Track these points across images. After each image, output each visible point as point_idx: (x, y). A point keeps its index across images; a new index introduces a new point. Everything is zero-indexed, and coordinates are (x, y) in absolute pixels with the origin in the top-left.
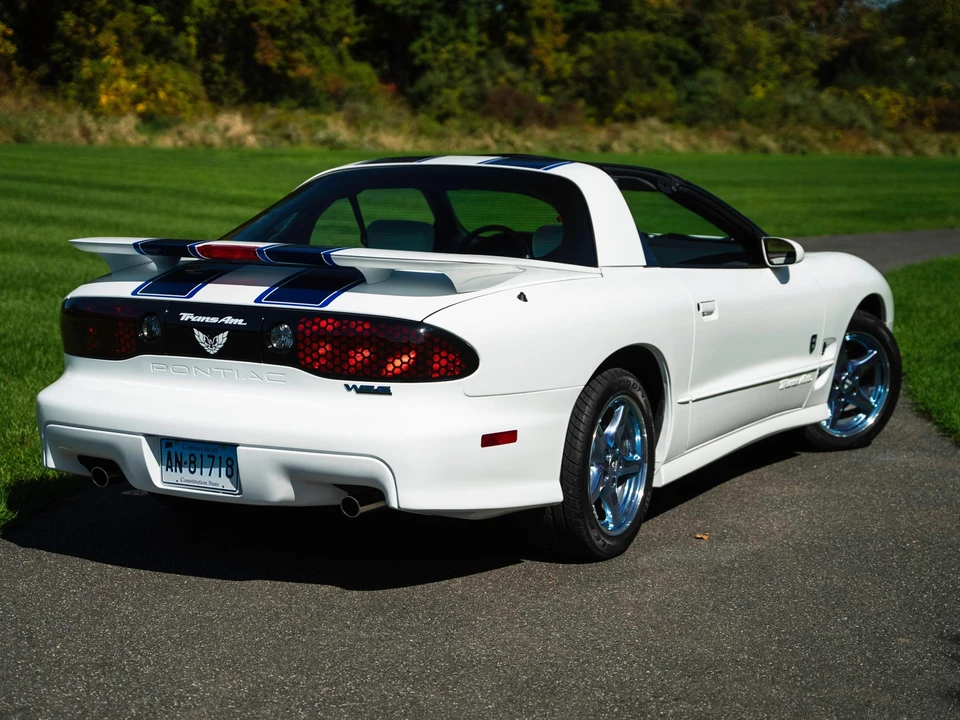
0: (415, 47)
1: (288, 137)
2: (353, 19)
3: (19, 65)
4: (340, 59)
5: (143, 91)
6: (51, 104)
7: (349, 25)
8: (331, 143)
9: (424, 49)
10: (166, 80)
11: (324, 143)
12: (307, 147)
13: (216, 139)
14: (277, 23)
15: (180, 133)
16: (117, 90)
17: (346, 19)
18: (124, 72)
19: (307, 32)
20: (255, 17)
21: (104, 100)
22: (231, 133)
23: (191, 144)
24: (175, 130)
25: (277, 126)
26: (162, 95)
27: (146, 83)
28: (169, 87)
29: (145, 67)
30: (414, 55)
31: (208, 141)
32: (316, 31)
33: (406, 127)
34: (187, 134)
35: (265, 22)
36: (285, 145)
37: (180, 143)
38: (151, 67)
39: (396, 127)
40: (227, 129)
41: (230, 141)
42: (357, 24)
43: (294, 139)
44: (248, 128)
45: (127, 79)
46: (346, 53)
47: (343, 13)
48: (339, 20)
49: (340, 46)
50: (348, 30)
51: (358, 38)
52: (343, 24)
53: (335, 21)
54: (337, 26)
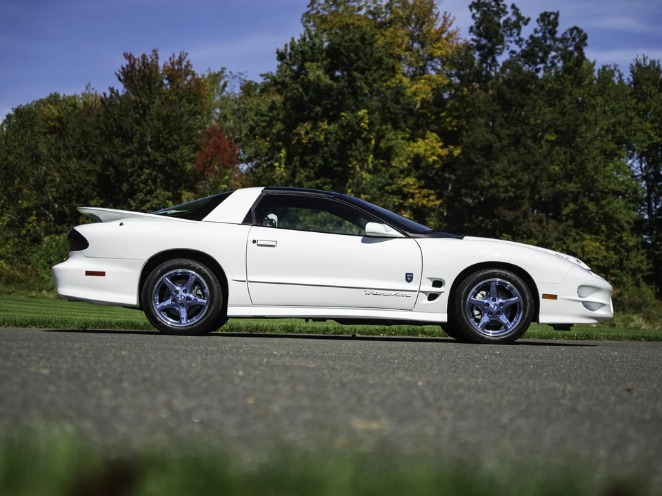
2: (645, 262)
4: (637, 284)
7: (643, 265)
14: (600, 264)
17: (641, 262)
19: (618, 269)
32: (621, 268)
35: (596, 263)
42: (648, 264)
46: (641, 280)
47: (640, 258)
48: (637, 262)
49: (638, 277)
50: (643, 268)
51: (649, 273)
52: (640, 264)
53: (635, 263)
54: (637, 266)
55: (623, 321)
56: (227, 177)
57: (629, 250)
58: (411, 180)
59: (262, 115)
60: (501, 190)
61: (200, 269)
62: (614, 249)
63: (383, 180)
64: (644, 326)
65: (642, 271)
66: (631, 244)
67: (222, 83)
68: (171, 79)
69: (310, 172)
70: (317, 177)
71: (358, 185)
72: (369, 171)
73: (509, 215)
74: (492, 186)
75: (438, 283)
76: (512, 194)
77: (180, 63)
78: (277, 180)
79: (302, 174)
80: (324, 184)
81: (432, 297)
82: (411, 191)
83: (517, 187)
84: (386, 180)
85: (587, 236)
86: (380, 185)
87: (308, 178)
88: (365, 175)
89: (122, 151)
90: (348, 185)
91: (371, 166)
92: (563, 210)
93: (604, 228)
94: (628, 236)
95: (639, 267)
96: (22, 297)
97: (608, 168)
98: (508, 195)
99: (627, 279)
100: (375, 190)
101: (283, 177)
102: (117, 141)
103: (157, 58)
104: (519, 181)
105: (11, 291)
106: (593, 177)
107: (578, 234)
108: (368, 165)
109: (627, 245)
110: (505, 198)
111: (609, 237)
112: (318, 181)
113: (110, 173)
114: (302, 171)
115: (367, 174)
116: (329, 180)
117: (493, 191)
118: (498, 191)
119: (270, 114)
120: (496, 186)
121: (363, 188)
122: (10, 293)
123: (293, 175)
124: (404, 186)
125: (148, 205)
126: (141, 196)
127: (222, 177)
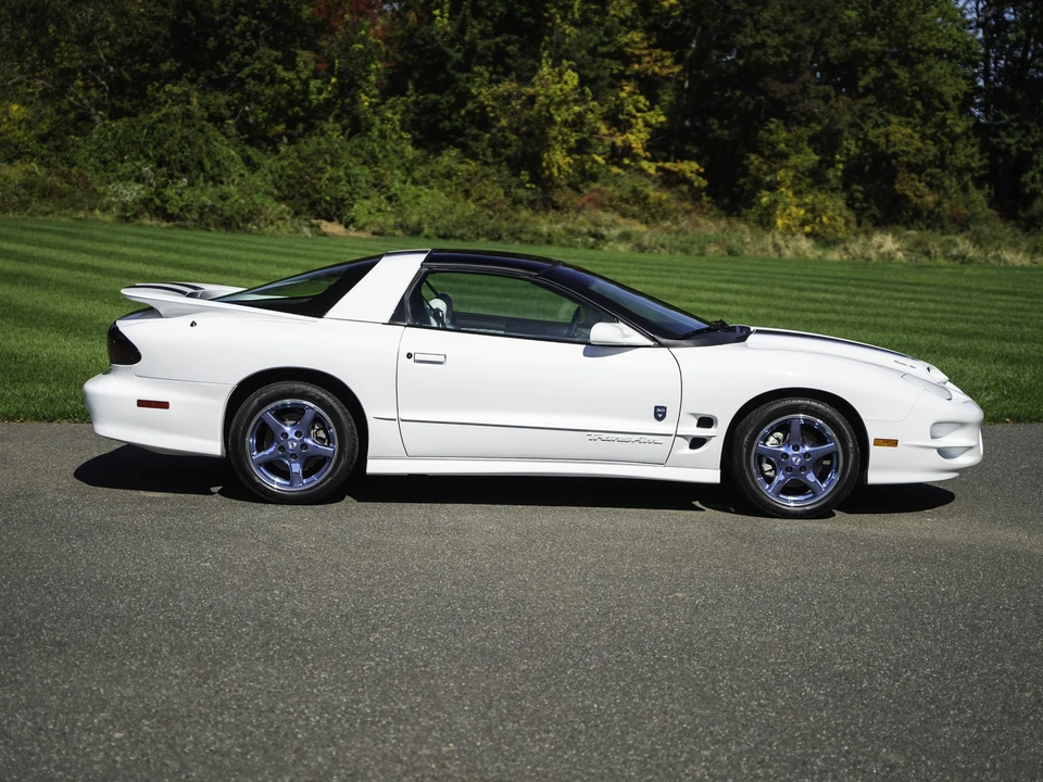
0: (1026, 178)
1: (928, 253)
2: (977, 156)
3: (707, 195)
4: (965, 189)
5: (809, 216)
6: (742, 226)
7: (974, 161)
8: (963, 259)
9: (1033, 180)
10: (827, 207)
11: (955, 258)
12: (941, 261)
13: (873, 254)
14: (912, 160)
15: (846, 249)
16: (790, 215)
17: (972, 156)
18: (795, 200)
19: (937, 167)
20: (895, 155)
21: (780, 222)
22: (882, 250)
23: (854, 258)
24: (842, 246)
25: (918, 244)
26: (825, 219)
27: (813, 210)
28: (830, 213)
29: (811, 197)
30: (1025, 185)
31: (867, 255)
32: (943, 166)
33: (1024, 245)
34: (851, 251)
35: (905, 159)
36: (925, 260)
37: (845, 257)
38: (816, 196)
39: (1015, 246)
40: (880, 246)
41: (883, 255)
43: (932, 256)
44: (897, 246)
45: (797, 206)
46: (970, 184)
47: (970, 151)
48: (966, 156)
49: (966, 178)
50: (973, 165)
51: (982, 172)
52: (970, 160)
53: (963, 158)
54: (965, 162)
55: (942, 245)
56: (363, 32)
57: (954, 138)
58: (636, 36)
60: (770, 52)
61: (323, 399)
62: (933, 138)
63: (596, 38)
64: (972, 252)
65: (972, 170)
66: (958, 130)
69: (486, 26)
70: (498, 34)
71: (558, 45)
72: (574, 24)
73: (780, 89)
74: (757, 46)
75: (706, 422)
76: (786, 59)
78: (438, 38)
79: (475, 28)
80: (508, 43)
81: (697, 443)
82: (637, 52)
83: (794, 47)
84: (600, 38)
85: (894, 119)
86: (591, 45)
87: (484, 35)
88: (569, 29)
90: (543, 44)
91: (577, 16)
92: (861, 79)
93: (919, 105)
94: (954, 118)
95: (968, 164)
96: (64, 220)
97: (929, 15)
98: (779, 59)
99: (951, 183)
100: (584, 52)
101: (446, 33)
104: (799, 37)
105: (48, 209)
106: (906, 28)
107: (881, 115)
108: (573, 14)
109: (952, 131)
110: (775, 63)
111: (925, 119)
112: (498, 39)
113: (189, 22)
114: (474, 23)
115: (572, 28)
116: (515, 37)
117: (758, 53)
118: (765, 54)
120: (763, 45)
121: (567, 51)
122: (47, 214)
123: (462, 30)
124: (627, 45)
125: (247, 70)
126: (236, 56)
127: (356, 33)
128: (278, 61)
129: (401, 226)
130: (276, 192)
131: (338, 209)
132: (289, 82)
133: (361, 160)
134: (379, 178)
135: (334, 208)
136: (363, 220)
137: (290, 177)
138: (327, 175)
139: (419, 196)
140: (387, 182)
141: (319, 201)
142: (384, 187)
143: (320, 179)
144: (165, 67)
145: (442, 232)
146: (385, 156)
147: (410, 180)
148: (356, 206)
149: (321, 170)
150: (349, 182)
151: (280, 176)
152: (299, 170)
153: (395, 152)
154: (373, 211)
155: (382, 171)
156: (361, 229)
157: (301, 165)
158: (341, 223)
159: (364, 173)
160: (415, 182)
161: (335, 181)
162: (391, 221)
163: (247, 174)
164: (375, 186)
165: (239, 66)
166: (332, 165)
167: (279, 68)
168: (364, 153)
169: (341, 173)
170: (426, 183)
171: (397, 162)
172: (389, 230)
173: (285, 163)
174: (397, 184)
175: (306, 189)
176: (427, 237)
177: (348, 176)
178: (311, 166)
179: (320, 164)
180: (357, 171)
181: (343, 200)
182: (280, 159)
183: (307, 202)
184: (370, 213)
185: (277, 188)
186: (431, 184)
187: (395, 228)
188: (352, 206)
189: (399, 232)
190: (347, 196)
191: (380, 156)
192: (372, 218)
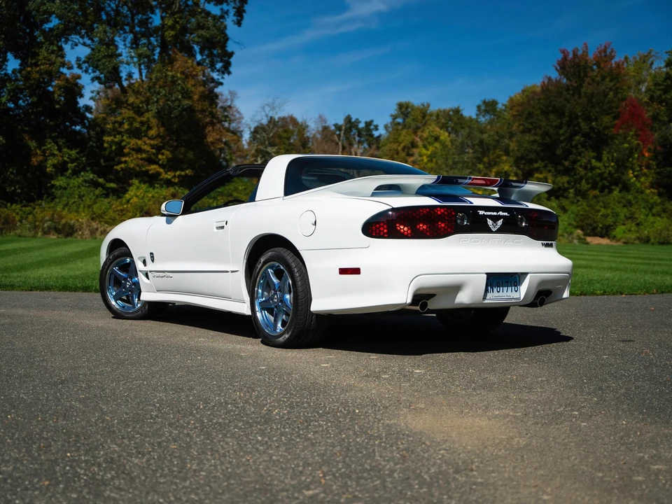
56: (629, 138)
59: (660, 85)
67: (650, 62)
68: (598, 64)
77: (605, 51)
89: (554, 124)
102: (552, 117)
103: (587, 49)
119: (666, 84)
125: (579, 164)
126: (572, 157)
127: (625, 138)
128: (594, 158)
129: (638, 238)
130: (575, 223)
131: (607, 231)
132: (599, 168)
133: (622, 205)
134: (632, 214)
135: (604, 232)
136: (619, 236)
137: (582, 215)
138: (600, 214)
139: (655, 222)
140: (637, 216)
141: (597, 228)
142: (635, 218)
143: (597, 216)
144: (536, 165)
145: (662, 241)
146: (636, 202)
147: (650, 214)
148: (617, 229)
149: (599, 211)
150: (613, 216)
151: (577, 215)
152: (585, 211)
153: (643, 199)
154: (626, 231)
155: (634, 210)
156: (618, 241)
157: (587, 209)
158: (609, 238)
159: (623, 212)
160: (653, 215)
161: (606, 216)
162: (633, 237)
163: (561, 215)
164: (630, 218)
165: (574, 162)
166: (605, 208)
167: (593, 161)
168: (624, 201)
169: (609, 212)
170: (659, 215)
171: (643, 205)
172: (632, 241)
173: (579, 208)
174: (642, 217)
175: (590, 221)
176: (653, 244)
177: (613, 213)
178: (593, 209)
179: (598, 208)
180: (618, 210)
181: (610, 226)
182: (578, 206)
183: (590, 228)
184: (624, 232)
185: (575, 221)
186: (663, 215)
187: (635, 239)
188: (615, 229)
189: (637, 242)
190: (612, 224)
191: (633, 202)
192: (625, 235)
